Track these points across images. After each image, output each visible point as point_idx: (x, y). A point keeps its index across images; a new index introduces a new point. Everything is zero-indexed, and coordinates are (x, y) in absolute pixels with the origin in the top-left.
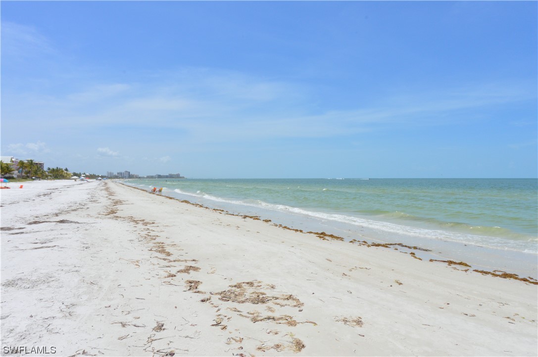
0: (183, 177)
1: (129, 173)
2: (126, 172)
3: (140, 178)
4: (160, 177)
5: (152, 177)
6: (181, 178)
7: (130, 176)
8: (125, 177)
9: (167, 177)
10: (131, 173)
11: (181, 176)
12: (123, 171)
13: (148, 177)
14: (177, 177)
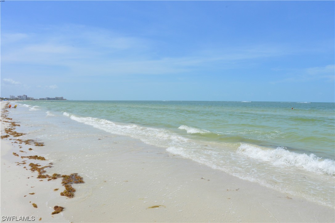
0: (66, 100)
1: (27, 96)
2: (24, 95)
3: (34, 100)
4: (49, 99)
5: (43, 99)
6: (64, 100)
7: (27, 99)
8: (24, 99)
9: (54, 99)
10: (27, 97)
11: (64, 98)
12: (22, 95)
13: (41, 99)
14: (62, 99)
